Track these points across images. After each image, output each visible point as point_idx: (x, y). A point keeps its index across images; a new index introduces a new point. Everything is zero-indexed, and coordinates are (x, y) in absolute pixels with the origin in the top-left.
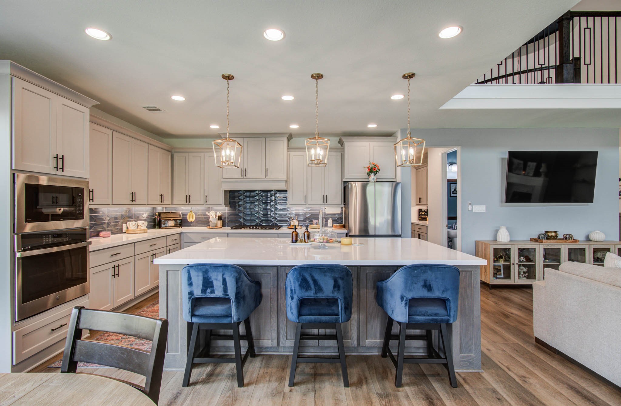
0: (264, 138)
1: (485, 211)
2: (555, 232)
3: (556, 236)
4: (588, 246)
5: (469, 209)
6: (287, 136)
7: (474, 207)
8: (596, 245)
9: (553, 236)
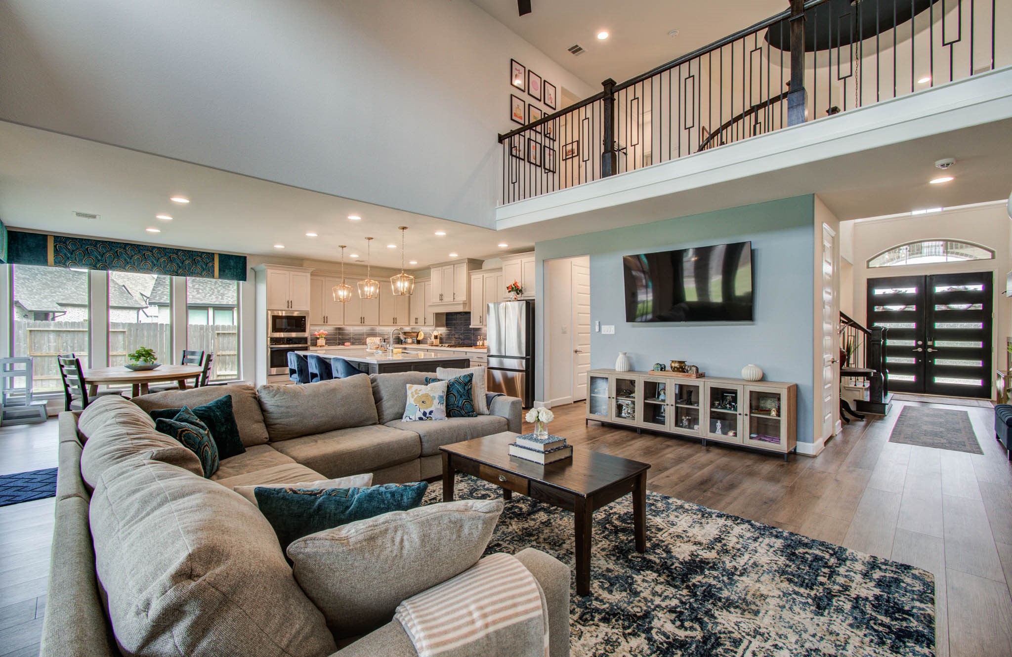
0: (445, 267)
1: (614, 333)
2: (682, 362)
3: (682, 368)
4: (702, 383)
5: (597, 330)
6: (467, 261)
7: (603, 327)
8: (715, 384)
9: (677, 368)
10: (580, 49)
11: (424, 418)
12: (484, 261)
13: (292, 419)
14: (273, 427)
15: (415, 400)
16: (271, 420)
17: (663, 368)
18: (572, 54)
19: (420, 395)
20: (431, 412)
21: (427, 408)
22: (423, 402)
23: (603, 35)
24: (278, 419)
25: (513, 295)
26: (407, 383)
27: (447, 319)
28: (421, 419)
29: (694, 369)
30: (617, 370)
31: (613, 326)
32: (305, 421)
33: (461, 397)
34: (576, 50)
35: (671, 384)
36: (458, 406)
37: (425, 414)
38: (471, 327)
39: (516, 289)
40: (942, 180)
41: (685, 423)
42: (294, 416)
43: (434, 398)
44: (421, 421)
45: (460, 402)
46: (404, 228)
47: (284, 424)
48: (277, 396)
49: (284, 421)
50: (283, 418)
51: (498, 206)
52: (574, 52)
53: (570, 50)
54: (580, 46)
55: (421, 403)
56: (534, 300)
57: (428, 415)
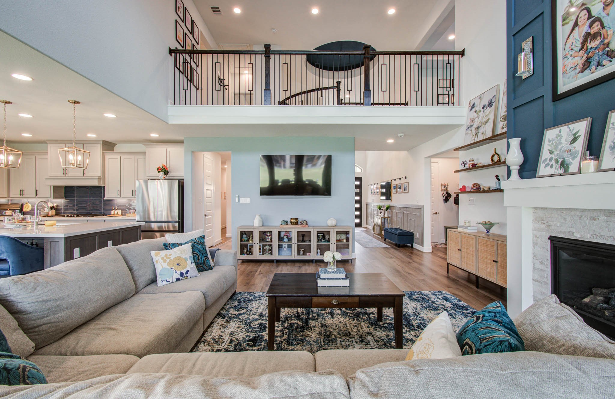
0: (82, 144)
1: (249, 203)
2: (296, 219)
3: (296, 222)
4: (313, 230)
5: (237, 200)
6: (101, 142)
7: (241, 199)
8: (319, 229)
9: (295, 222)
10: (219, 11)
11: (181, 278)
12: (116, 144)
13: (64, 313)
14: (36, 329)
15: (169, 264)
16: (32, 322)
17: (287, 223)
18: (212, 11)
19: (172, 259)
20: (187, 272)
21: (183, 269)
22: (177, 264)
23: (237, 11)
24: (43, 318)
25: (161, 174)
26: (151, 251)
27: (66, 192)
28: (178, 279)
29: (305, 222)
30: (255, 225)
31: (249, 198)
32: (81, 310)
33: (202, 255)
34: (216, 10)
35: (294, 231)
36: (201, 263)
37: (182, 274)
38: (105, 199)
39: (165, 171)
40: (390, 141)
41: (302, 252)
42: (67, 308)
43: (186, 259)
44: (179, 282)
45: (203, 259)
46: (75, 102)
47: (55, 322)
48: (38, 288)
49: (54, 318)
50: (50, 316)
51: (169, 105)
52: (214, 11)
53: (212, 8)
54: (220, 9)
55: (176, 266)
56: (183, 179)
57: (185, 275)
